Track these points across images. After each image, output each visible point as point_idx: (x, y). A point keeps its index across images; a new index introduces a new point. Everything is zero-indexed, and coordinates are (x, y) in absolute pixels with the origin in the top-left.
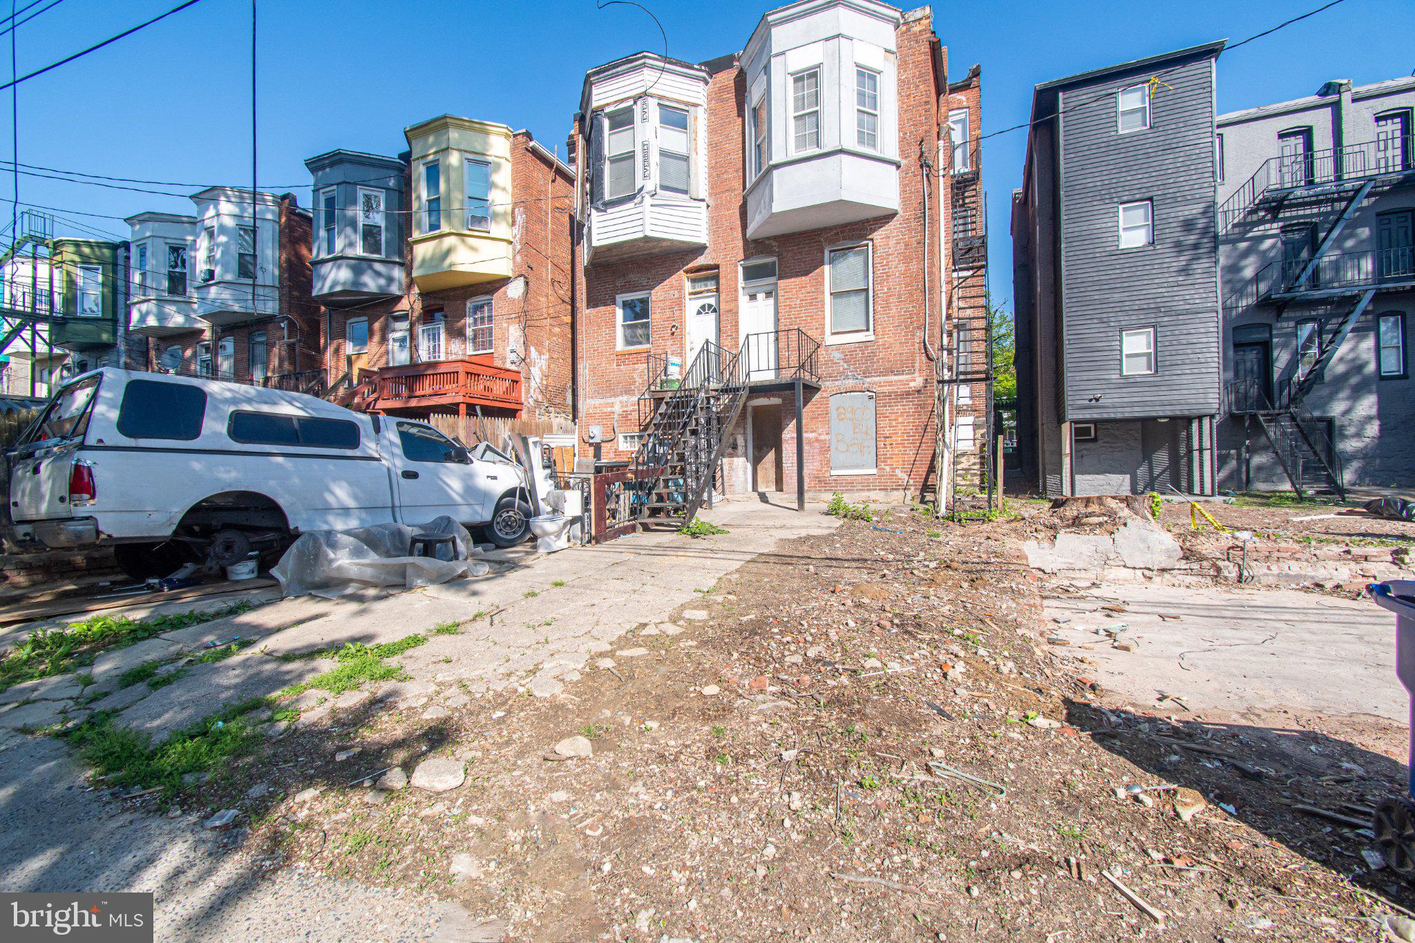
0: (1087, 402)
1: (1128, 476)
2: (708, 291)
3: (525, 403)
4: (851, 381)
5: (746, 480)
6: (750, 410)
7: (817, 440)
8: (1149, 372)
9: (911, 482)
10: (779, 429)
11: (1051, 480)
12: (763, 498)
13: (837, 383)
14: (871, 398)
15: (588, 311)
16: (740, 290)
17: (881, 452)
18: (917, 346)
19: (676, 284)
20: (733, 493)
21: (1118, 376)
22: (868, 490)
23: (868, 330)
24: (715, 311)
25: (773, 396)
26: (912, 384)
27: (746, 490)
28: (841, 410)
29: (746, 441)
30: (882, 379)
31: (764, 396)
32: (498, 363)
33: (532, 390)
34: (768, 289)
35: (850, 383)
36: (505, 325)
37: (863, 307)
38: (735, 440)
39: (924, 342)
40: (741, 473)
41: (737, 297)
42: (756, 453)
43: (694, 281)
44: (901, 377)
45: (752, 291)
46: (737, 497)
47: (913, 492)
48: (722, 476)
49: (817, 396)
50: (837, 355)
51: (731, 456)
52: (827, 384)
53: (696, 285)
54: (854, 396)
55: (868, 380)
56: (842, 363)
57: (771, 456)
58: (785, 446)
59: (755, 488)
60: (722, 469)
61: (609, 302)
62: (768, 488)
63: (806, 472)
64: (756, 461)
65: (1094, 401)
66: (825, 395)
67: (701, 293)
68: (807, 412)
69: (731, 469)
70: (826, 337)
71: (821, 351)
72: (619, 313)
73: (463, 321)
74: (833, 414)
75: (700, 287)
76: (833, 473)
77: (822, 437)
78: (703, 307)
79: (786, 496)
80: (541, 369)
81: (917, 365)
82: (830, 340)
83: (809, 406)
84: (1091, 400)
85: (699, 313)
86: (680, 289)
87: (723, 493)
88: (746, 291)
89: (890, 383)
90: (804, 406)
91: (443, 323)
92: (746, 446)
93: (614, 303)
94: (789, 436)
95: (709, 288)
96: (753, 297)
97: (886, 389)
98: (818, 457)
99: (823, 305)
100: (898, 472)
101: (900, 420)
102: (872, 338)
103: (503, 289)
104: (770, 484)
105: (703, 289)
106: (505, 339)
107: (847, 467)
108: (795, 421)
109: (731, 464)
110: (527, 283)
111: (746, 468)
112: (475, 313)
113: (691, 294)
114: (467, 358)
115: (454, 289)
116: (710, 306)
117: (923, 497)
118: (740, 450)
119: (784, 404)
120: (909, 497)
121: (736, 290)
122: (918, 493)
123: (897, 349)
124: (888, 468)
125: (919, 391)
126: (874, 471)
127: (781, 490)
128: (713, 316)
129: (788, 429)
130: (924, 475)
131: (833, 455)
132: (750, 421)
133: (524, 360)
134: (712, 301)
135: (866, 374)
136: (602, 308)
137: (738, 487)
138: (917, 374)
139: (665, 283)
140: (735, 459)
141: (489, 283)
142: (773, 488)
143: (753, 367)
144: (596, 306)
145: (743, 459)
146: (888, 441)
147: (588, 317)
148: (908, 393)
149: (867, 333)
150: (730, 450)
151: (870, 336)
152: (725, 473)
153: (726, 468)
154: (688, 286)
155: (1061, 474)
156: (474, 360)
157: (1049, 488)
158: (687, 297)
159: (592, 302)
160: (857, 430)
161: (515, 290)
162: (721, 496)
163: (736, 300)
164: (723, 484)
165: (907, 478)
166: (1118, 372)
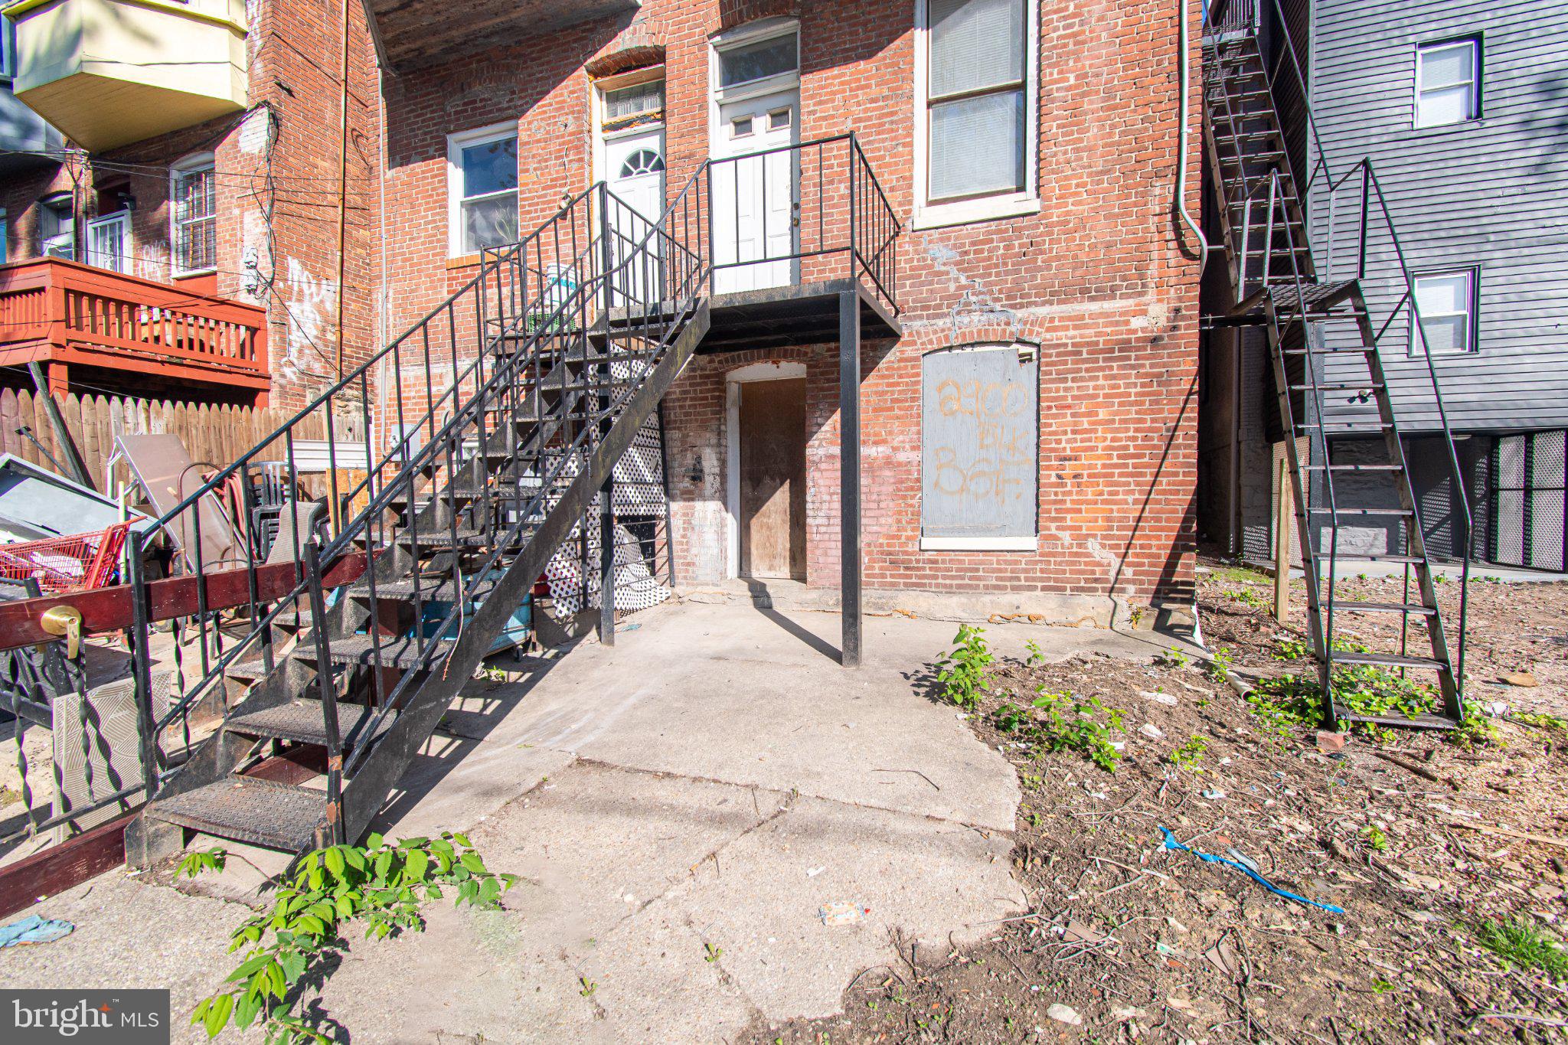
0: (1345, 402)
1: (1385, 530)
2: (644, 119)
3: (275, 377)
4: (976, 317)
5: (723, 552)
6: (733, 391)
7: (889, 463)
8: (1458, 351)
9: (1128, 572)
10: (799, 436)
11: (1252, 535)
12: (761, 597)
13: (940, 323)
14: (1024, 359)
15: (390, 174)
16: (714, 113)
17: (1049, 495)
18: (1152, 223)
19: (570, 100)
20: (692, 581)
21: (1404, 358)
22: (1014, 588)
23: (1021, 188)
24: (660, 166)
25: (786, 356)
26: (1137, 323)
27: (723, 574)
28: (950, 390)
29: (723, 463)
30: (1056, 310)
31: (767, 357)
32: (223, 292)
33: (294, 351)
34: (778, 103)
35: (974, 322)
36: (236, 212)
37: (1009, 132)
38: (699, 460)
39: (1175, 209)
40: (710, 536)
41: (704, 123)
42: (748, 490)
43: (613, 98)
44: (1108, 306)
45: (741, 112)
46: (698, 593)
47: (1134, 598)
48: (669, 543)
49: (892, 356)
50: (942, 254)
51: (689, 496)
52: (917, 324)
53: (620, 108)
54: (984, 355)
55: (1020, 314)
56: (954, 272)
57: (781, 498)
58: (812, 476)
59: (744, 570)
60: (668, 526)
61: (431, 151)
62: (774, 573)
63: (863, 541)
64: (749, 508)
65: (1357, 402)
66: (910, 352)
67: (628, 123)
68: (868, 390)
69: (689, 525)
70: (915, 212)
71: (904, 244)
72: (456, 176)
73: (164, 207)
74: (931, 399)
75: (627, 111)
76: (927, 543)
77: (902, 457)
78: (634, 160)
79: (813, 595)
80: (320, 307)
81: (1153, 270)
82: (924, 217)
83: (872, 378)
84: (1352, 400)
85: (626, 173)
86: (582, 110)
87: (671, 579)
88: (728, 113)
89: (1078, 322)
90: (863, 379)
91: (128, 212)
92: (723, 475)
93: (443, 151)
94: (821, 452)
95: (646, 111)
96: (743, 126)
97: (1068, 336)
98: (888, 504)
99: (909, 132)
100: (1093, 546)
101: (1102, 414)
102: (1035, 205)
103: (233, 135)
104: (779, 561)
105: (634, 114)
106: (237, 242)
107: (961, 532)
108: (837, 417)
109: (688, 516)
110: (275, 120)
111: (722, 525)
112: (187, 193)
113: (607, 128)
114: (173, 284)
115: (147, 142)
116: (649, 155)
117: (1164, 614)
118: (710, 482)
119: (812, 377)
120: (1124, 614)
121: (703, 106)
122: (1146, 601)
123: (1101, 231)
124: (1066, 537)
125: (1155, 340)
126: (1031, 542)
127: (802, 579)
128: (655, 178)
129: (819, 435)
130: (1164, 555)
131: (930, 501)
132: (733, 415)
133: (271, 284)
134: (653, 144)
135: (1016, 298)
136: (418, 167)
137: (705, 569)
138: (1151, 295)
139: (548, 99)
140: (698, 505)
141: (207, 124)
142: (785, 571)
143: (723, 253)
144: (405, 161)
145: (714, 506)
146: (1069, 469)
147: (390, 186)
148: (1125, 346)
149: (1021, 196)
150: (686, 484)
151: (1028, 201)
152: (676, 536)
153: (677, 523)
154: (599, 111)
155: (1269, 525)
156: (185, 286)
157: (1247, 547)
158: (598, 135)
159: (401, 153)
160: (989, 441)
161: (253, 136)
162: (666, 590)
163: (704, 129)
164: (670, 559)
165: (1116, 563)
166: (1404, 349)
